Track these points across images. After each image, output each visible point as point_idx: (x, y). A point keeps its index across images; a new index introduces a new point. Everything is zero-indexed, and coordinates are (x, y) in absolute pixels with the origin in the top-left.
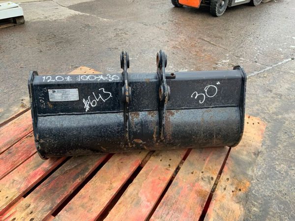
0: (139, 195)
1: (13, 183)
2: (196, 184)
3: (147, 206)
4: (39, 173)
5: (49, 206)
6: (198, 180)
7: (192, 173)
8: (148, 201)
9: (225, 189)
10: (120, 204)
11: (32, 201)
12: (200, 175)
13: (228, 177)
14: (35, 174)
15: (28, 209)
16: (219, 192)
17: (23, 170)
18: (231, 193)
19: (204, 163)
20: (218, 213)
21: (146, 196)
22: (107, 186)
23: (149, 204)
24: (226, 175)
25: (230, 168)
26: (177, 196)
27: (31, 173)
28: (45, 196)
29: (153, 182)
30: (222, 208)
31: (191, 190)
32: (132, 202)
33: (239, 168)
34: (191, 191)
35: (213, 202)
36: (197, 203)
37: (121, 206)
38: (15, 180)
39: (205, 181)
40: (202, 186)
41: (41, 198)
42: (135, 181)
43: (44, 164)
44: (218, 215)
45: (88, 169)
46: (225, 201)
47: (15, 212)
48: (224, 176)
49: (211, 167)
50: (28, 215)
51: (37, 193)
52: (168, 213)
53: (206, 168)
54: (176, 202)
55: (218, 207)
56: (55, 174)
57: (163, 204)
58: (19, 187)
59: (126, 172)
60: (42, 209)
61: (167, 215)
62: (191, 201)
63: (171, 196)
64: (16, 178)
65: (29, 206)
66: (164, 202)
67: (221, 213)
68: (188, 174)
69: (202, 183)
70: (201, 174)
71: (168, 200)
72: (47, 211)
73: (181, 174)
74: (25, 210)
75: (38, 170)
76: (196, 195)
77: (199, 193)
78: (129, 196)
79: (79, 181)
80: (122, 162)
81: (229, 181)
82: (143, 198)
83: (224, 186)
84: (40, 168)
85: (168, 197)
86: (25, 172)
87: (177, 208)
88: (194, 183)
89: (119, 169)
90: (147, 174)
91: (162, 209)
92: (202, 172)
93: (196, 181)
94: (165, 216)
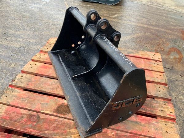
1: (157, 129)
4: (141, 118)
5: (154, 101)
11: (157, 110)
14: (143, 120)
15: (162, 110)
17: (145, 130)
27: (144, 123)
28: (150, 106)
38: (155, 129)
41: (153, 107)
43: (133, 120)
47: (168, 115)
50: (165, 108)
51: (152, 111)
58: (156, 123)
64: (153, 129)
65: (161, 110)
72: (156, 101)
74: (164, 111)
75: (139, 121)
84: (137, 120)
86: (146, 128)
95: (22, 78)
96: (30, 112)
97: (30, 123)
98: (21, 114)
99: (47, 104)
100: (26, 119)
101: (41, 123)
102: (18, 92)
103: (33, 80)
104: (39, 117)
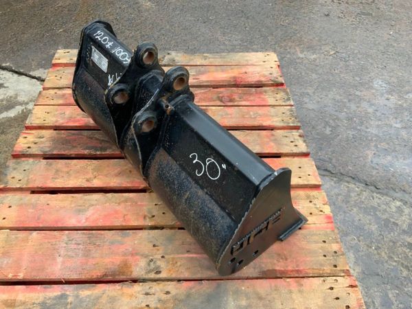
0: (91, 208)
1: (61, 114)
2: (138, 257)
3: (79, 222)
4: (81, 122)
5: (47, 150)
6: (146, 256)
7: (154, 246)
8: (87, 219)
9: (147, 294)
10: (73, 197)
11: (48, 136)
12: (156, 256)
13: (173, 292)
14: (78, 121)
15: (39, 139)
16: (137, 288)
18: (144, 305)
19: (183, 253)
20: (101, 297)
21: (93, 214)
22: (90, 176)
23: (84, 221)
24: (177, 289)
25: (193, 290)
26: (107, 243)
28: (57, 141)
29: (116, 212)
30: (113, 300)
31: (125, 255)
32: (80, 206)
33: (202, 302)
34: (123, 256)
35: (117, 286)
36: (107, 269)
37: (70, 199)
38: (64, 113)
39: (149, 265)
40: (137, 265)
41: (53, 140)
42: (109, 195)
44: (98, 298)
45: (105, 150)
46: (125, 300)
47: (33, 134)
48: (171, 286)
49: (179, 264)
50: (33, 142)
51: (58, 134)
52: (79, 244)
53: (173, 259)
54: (99, 246)
55: (111, 294)
56: (85, 133)
57: (89, 234)
58: (59, 120)
59: (118, 181)
60: (42, 148)
61: (76, 244)
62: (107, 260)
63: (104, 237)
64: (67, 113)
65: (42, 138)
66: (92, 234)
67: (104, 300)
68: (151, 242)
69: (143, 263)
70: (159, 257)
71: (97, 237)
73: (147, 234)
74: (37, 138)
75: (85, 119)
76: (118, 263)
77: (125, 265)
78: (85, 200)
79: (86, 152)
80: (130, 171)
81: (165, 296)
82: (89, 213)
83: (152, 291)
85: (102, 234)
86: (77, 113)
87: (90, 250)
88: (137, 254)
89: (119, 174)
90: (126, 201)
91: (81, 236)
92: (163, 257)
93: (142, 255)
94: (73, 242)
95: (294, 144)
96: (236, 104)
97: (226, 95)
98: (245, 100)
99: (222, 115)
100: (234, 97)
101: (215, 97)
102: (276, 122)
103: (272, 144)
104: (221, 101)
